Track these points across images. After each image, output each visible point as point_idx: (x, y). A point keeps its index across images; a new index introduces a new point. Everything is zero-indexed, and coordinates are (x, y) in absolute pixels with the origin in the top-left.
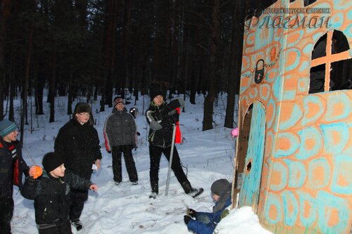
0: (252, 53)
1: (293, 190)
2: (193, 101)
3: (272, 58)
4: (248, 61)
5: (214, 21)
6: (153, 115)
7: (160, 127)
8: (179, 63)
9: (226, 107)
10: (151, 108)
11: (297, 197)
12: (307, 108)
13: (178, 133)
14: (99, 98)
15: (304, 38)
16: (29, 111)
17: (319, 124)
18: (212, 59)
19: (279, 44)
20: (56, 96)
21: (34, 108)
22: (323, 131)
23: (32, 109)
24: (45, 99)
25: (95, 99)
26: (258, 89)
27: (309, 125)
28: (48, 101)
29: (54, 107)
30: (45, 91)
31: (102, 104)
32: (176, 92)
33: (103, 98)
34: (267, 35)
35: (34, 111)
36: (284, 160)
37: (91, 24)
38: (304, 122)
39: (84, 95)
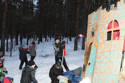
0: (91, 26)
1: (102, 73)
2: (70, 40)
3: (96, 28)
4: (89, 28)
5: (78, 13)
6: (56, 46)
7: (59, 50)
8: (66, 27)
9: (82, 42)
10: (55, 44)
11: (103, 75)
12: (106, 45)
13: (65, 52)
14: (38, 39)
15: (105, 22)
16: (13, 44)
17: (109, 51)
18: (77, 26)
19: (98, 23)
20: (23, 38)
21: (15, 43)
22: (110, 53)
23: (14, 43)
24: (19, 39)
25: (36, 39)
26: (93, 38)
27: (107, 51)
28: (20, 40)
29: (22, 42)
30: (19, 37)
31: (39, 41)
32: (65, 37)
33: (39, 39)
34: (95, 20)
35: (15, 44)
36: (99, 62)
37: (35, 13)
38: (105, 50)
39: (32, 38)
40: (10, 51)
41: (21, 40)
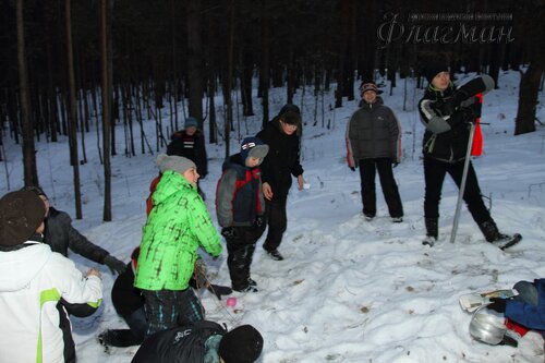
6: (432, 106)
7: (447, 127)
10: (429, 95)
14: (334, 86)
16: (234, 112)
20: (269, 87)
21: (241, 107)
23: (238, 109)
24: (255, 92)
25: (327, 88)
28: (259, 96)
29: (267, 104)
30: (255, 81)
31: (339, 96)
32: (463, 69)
33: (339, 87)
35: (241, 112)
39: (309, 84)
40: (224, 143)
41: (263, 94)
